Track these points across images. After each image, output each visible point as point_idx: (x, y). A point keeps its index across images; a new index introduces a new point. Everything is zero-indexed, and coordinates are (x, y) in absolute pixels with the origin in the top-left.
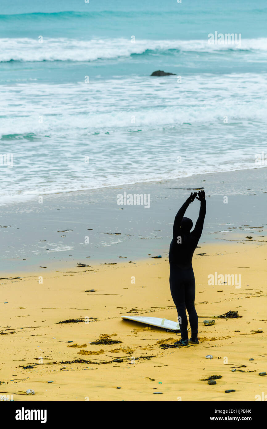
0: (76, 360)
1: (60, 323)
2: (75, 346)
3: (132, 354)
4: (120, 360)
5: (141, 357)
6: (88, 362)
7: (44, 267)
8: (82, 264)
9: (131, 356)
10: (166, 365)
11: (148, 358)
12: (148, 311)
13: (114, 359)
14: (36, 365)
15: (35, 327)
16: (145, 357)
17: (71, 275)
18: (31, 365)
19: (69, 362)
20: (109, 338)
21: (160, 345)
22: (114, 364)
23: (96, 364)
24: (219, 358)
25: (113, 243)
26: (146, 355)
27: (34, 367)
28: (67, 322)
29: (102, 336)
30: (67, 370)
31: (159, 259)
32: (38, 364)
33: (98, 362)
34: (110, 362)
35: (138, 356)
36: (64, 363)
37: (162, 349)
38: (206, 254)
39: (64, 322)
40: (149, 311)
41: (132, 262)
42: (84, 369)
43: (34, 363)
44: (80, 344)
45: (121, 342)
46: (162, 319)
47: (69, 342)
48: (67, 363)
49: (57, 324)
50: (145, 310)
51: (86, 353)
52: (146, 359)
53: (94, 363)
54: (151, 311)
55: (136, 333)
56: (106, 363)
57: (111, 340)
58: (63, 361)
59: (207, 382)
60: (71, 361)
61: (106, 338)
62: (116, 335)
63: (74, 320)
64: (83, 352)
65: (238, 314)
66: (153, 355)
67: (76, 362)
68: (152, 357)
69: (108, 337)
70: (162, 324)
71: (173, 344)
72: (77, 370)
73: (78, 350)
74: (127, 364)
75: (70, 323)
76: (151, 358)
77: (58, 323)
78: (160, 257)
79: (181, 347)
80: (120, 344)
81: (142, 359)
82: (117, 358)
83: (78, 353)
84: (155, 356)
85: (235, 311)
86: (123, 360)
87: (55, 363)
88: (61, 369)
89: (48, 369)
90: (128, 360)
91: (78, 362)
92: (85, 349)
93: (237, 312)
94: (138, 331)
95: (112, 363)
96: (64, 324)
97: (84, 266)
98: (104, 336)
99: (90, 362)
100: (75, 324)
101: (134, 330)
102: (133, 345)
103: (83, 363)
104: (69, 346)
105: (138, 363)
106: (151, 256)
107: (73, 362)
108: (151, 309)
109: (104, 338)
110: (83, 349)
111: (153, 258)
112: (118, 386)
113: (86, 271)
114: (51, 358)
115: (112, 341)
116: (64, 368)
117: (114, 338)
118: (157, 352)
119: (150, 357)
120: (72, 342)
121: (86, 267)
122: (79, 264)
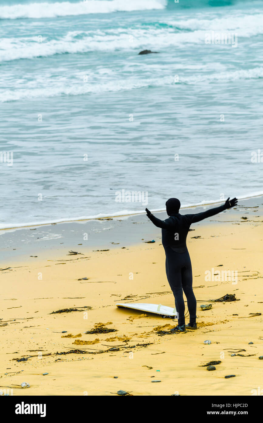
0: (71, 350)
1: (54, 313)
2: (70, 336)
3: (128, 342)
4: (116, 349)
5: (137, 345)
6: (84, 353)
7: (35, 257)
8: (74, 252)
9: (127, 344)
10: (164, 353)
11: (145, 345)
12: (143, 297)
13: (110, 348)
14: (30, 357)
15: (28, 319)
16: (141, 345)
17: (63, 264)
18: (25, 357)
19: (64, 352)
20: (104, 327)
21: (157, 332)
22: (110, 353)
23: (92, 354)
24: (218, 343)
25: (104, 229)
26: (143, 343)
27: (28, 359)
28: (61, 312)
29: (96, 325)
30: (62, 361)
31: (153, 243)
32: (32, 356)
33: (94, 351)
34: (106, 351)
35: (135, 344)
36: (59, 354)
37: (159, 335)
38: (200, 236)
39: (57, 312)
40: (145, 297)
41: (125, 248)
42: (79, 359)
43: (28, 356)
44: (74, 334)
45: (116, 331)
46: (158, 305)
47: (63, 332)
48: (62, 353)
49: (50, 314)
50: (140, 297)
51: (81, 343)
52: (143, 347)
53: (90, 353)
54: (146, 297)
55: (132, 321)
56: (102, 353)
57: (106, 328)
58: (58, 352)
59: (206, 368)
60: (66, 351)
61: (101, 327)
62: (111, 323)
63: (67, 309)
64: (78, 342)
65: (235, 297)
66: (149, 342)
67: (71, 353)
68: (149, 344)
69: (103, 325)
70: (157, 310)
71: (170, 331)
72: (73, 360)
73: (73, 340)
74: (124, 353)
75: (64, 313)
76: (148, 346)
77: (52, 313)
78: (153, 242)
79: (178, 333)
80: (116, 332)
81: (139, 347)
82: (113, 347)
83: (73, 343)
84: (152, 344)
85: (233, 294)
86: (119, 348)
87: (50, 354)
88: (56, 361)
89: (43, 360)
90: (125, 348)
91: (73, 352)
92: (80, 339)
93: (235, 295)
94: (133, 319)
95: (108, 352)
96: (57, 314)
97: (76, 253)
98: (99, 325)
99: (86, 352)
100: (69, 313)
101: (129, 317)
102: (129, 333)
103: (78, 353)
104: (64, 336)
105: (135, 351)
106: (144, 241)
107: (68, 353)
108: (147, 295)
109: (99, 327)
110: (78, 339)
111: (147, 243)
112: (116, 376)
113: (78, 259)
114: (45, 350)
115: (107, 330)
116: (59, 359)
117: (109, 327)
118: (154, 339)
119: (146, 345)
120: (67, 332)
121: (78, 255)
122: (71, 252)
